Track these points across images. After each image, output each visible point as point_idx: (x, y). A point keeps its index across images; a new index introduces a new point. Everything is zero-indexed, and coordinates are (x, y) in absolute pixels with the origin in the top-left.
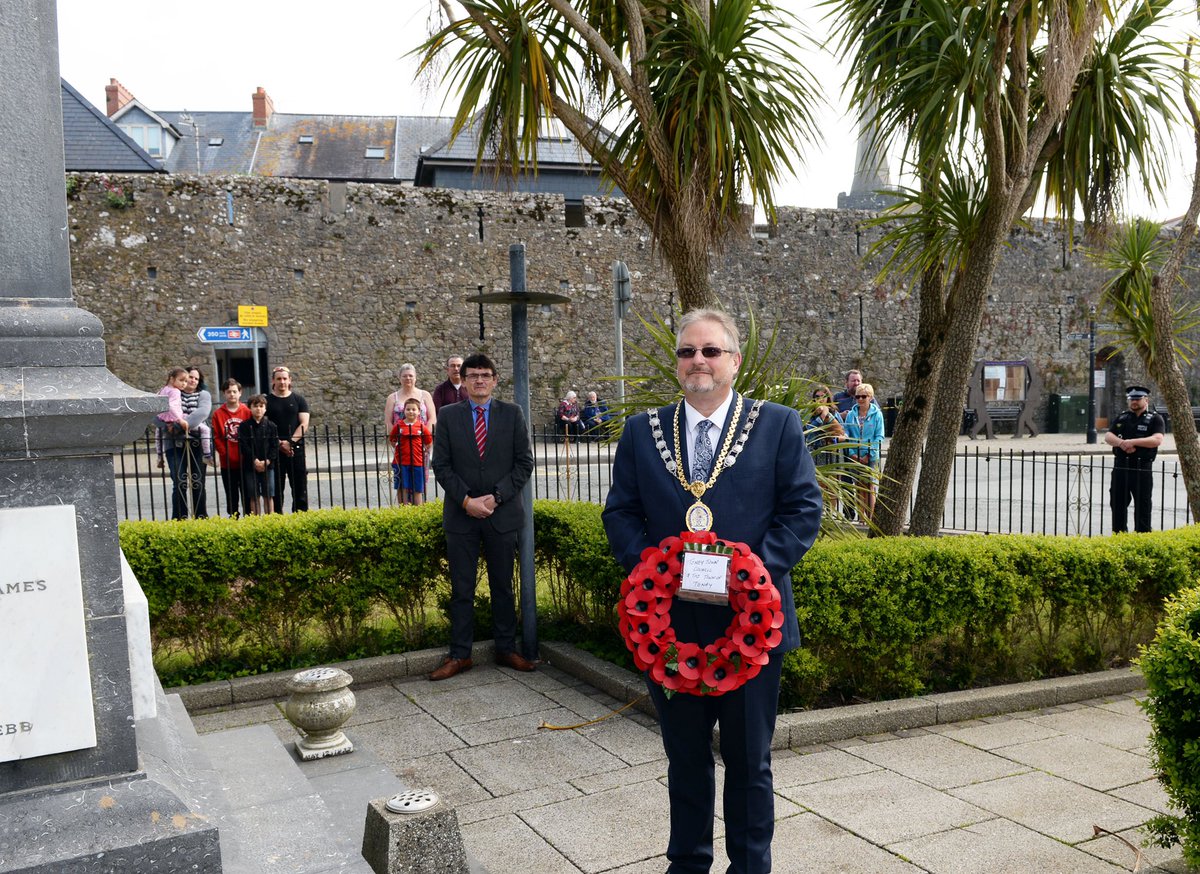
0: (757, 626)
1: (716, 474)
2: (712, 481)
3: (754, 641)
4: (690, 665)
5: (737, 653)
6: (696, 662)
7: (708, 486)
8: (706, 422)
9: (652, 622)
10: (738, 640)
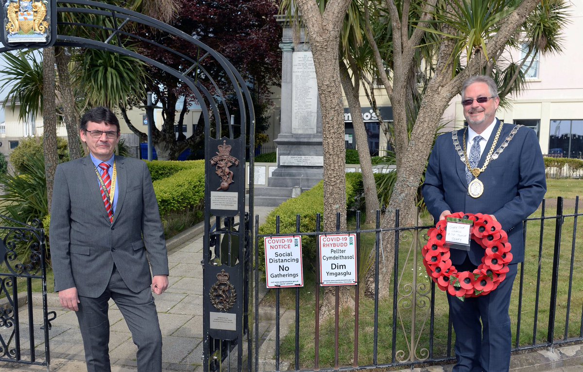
0: (497, 253)
1: (486, 163)
2: (484, 168)
3: (497, 261)
4: (466, 281)
5: (489, 270)
6: (468, 280)
7: (481, 170)
8: (478, 137)
9: (442, 265)
10: (488, 262)
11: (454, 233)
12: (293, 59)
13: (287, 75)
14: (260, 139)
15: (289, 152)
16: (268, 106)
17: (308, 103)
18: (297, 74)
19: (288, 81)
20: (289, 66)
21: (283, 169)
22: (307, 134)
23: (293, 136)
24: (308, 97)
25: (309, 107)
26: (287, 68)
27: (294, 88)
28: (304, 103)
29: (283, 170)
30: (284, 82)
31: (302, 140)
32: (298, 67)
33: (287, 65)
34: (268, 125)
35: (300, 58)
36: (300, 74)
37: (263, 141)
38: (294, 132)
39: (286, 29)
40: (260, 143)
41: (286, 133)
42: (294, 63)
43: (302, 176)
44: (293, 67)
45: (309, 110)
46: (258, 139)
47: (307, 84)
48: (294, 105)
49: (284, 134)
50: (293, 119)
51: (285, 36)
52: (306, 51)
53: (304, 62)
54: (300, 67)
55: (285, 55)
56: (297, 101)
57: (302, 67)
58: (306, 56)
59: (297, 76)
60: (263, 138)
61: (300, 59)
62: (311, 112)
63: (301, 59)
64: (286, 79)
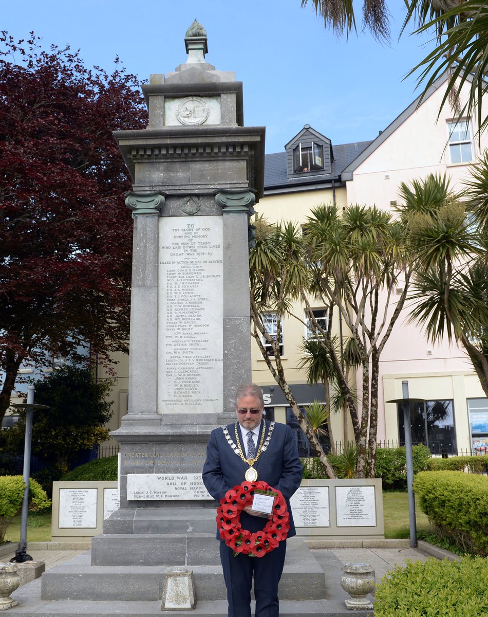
8: (251, 432)
11: (260, 503)
12: (161, 235)
13: (144, 269)
14: (97, 435)
15: (151, 463)
16: (111, 387)
17: (198, 337)
18: (170, 267)
19: (148, 282)
20: (151, 247)
21: (136, 511)
22: (199, 415)
23: (160, 420)
24: (198, 322)
25: (203, 345)
26: (145, 252)
27: (163, 301)
28: (189, 336)
29: (138, 516)
30: (138, 286)
31: (186, 430)
32: (171, 251)
33: (145, 247)
34: (110, 415)
35: (178, 230)
36: (177, 267)
37: (102, 439)
38: (164, 409)
39: (141, 166)
40: (96, 441)
41: (142, 413)
42: (163, 242)
43: (190, 529)
44: (162, 251)
45: (204, 353)
46: (94, 435)
47: (197, 291)
48: (164, 342)
49: (138, 416)
50: (162, 376)
51: (140, 181)
52: (191, 214)
53: (186, 240)
54: (176, 251)
55: (141, 225)
56: (170, 333)
57: (182, 251)
58: (193, 225)
59: (171, 273)
60: (101, 433)
61: (177, 234)
62: (208, 359)
63: (181, 233)
64: (143, 279)
